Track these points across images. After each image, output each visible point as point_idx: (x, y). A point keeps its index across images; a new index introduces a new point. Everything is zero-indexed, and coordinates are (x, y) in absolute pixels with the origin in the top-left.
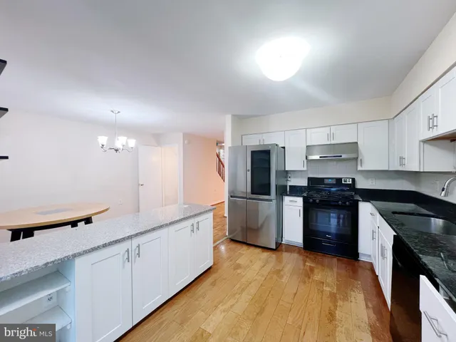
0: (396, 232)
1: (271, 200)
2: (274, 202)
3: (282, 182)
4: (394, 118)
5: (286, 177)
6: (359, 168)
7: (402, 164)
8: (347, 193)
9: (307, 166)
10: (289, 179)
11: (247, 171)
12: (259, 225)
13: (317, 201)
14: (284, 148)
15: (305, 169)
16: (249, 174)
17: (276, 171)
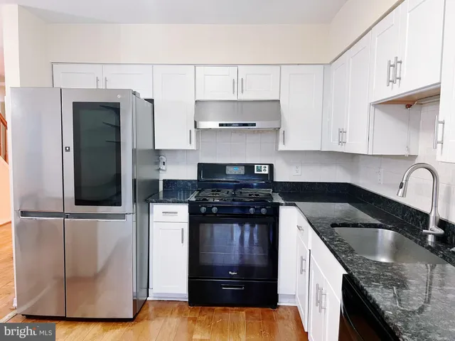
0: (347, 269)
1: (122, 216)
2: (130, 218)
3: (147, 173)
4: (331, 64)
5: (157, 163)
6: (281, 147)
7: (341, 142)
8: (263, 192)
9: (197, 141)
10: (163, 167)
11: (64, 149)
12: (99, 268)
13: (215, 210)
14: (151, 101)
15: (193, 147)
16: (69, 157)
17: (134, 151)
